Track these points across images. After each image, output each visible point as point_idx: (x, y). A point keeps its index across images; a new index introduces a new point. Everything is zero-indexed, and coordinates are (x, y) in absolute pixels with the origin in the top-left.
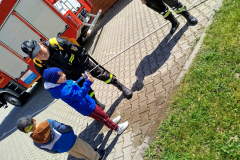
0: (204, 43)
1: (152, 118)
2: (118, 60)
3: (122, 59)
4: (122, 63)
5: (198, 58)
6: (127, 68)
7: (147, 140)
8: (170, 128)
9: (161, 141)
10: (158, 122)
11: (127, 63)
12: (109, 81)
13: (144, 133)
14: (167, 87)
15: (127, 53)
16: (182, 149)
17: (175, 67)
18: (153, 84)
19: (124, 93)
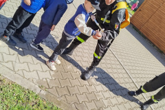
1: (63, 98)
2: (119, 67)
3: (119, 71)
7: (43, 92)
9: (41, 105)
10: (59, 103)
12: (96, 56)
13: (50, 90)
15: (126, 75)
18: (95, 100)
19: (87, 72)
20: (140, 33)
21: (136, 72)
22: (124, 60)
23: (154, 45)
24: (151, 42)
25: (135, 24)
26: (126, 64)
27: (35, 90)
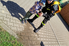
4: (50, 32)
6: (47, 34)
11: (50, 35)
13: (21, 37)
15: (54, 35)
20: (62, 18)
21: (58, 34)
22: (54, 28)
23: (67, 24)
24: (66, 23)
25: (61, 14)
26: (55, 30)
27: (15, 36)
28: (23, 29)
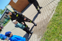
0: (55, 11)
1: (42, 31)
2: (33, 16)
5: (54, 15)
7: (41, 37)
8: (47, 34)
9: (45, 37)
10: (44, 32)
13: (40, 35)
14: (46, 23)
16: (50, 39)
17: (48, 18)
18: (42, 22)
19: (35, 24)
24: (26, 7)
28: (35, 34)
